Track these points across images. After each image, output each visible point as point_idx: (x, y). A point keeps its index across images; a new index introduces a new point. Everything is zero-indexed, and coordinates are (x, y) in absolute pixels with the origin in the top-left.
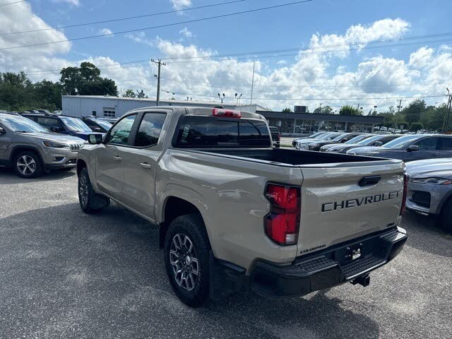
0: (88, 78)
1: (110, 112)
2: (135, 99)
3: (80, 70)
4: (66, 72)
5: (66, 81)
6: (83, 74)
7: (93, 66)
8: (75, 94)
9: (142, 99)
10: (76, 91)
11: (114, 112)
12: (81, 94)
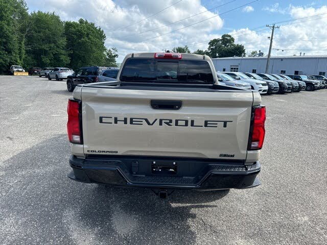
0: (225, 45)
1: (235, 69)
2: (255, 57)
3: (221, 40)
4: (212, 43)
5: (212, 49)
6: (223, 43)
7: (230, 36)
8: (216, 57)
9: (261, 57)
10: (217, 55)
11: (237, 69)
12: (220, 57)
